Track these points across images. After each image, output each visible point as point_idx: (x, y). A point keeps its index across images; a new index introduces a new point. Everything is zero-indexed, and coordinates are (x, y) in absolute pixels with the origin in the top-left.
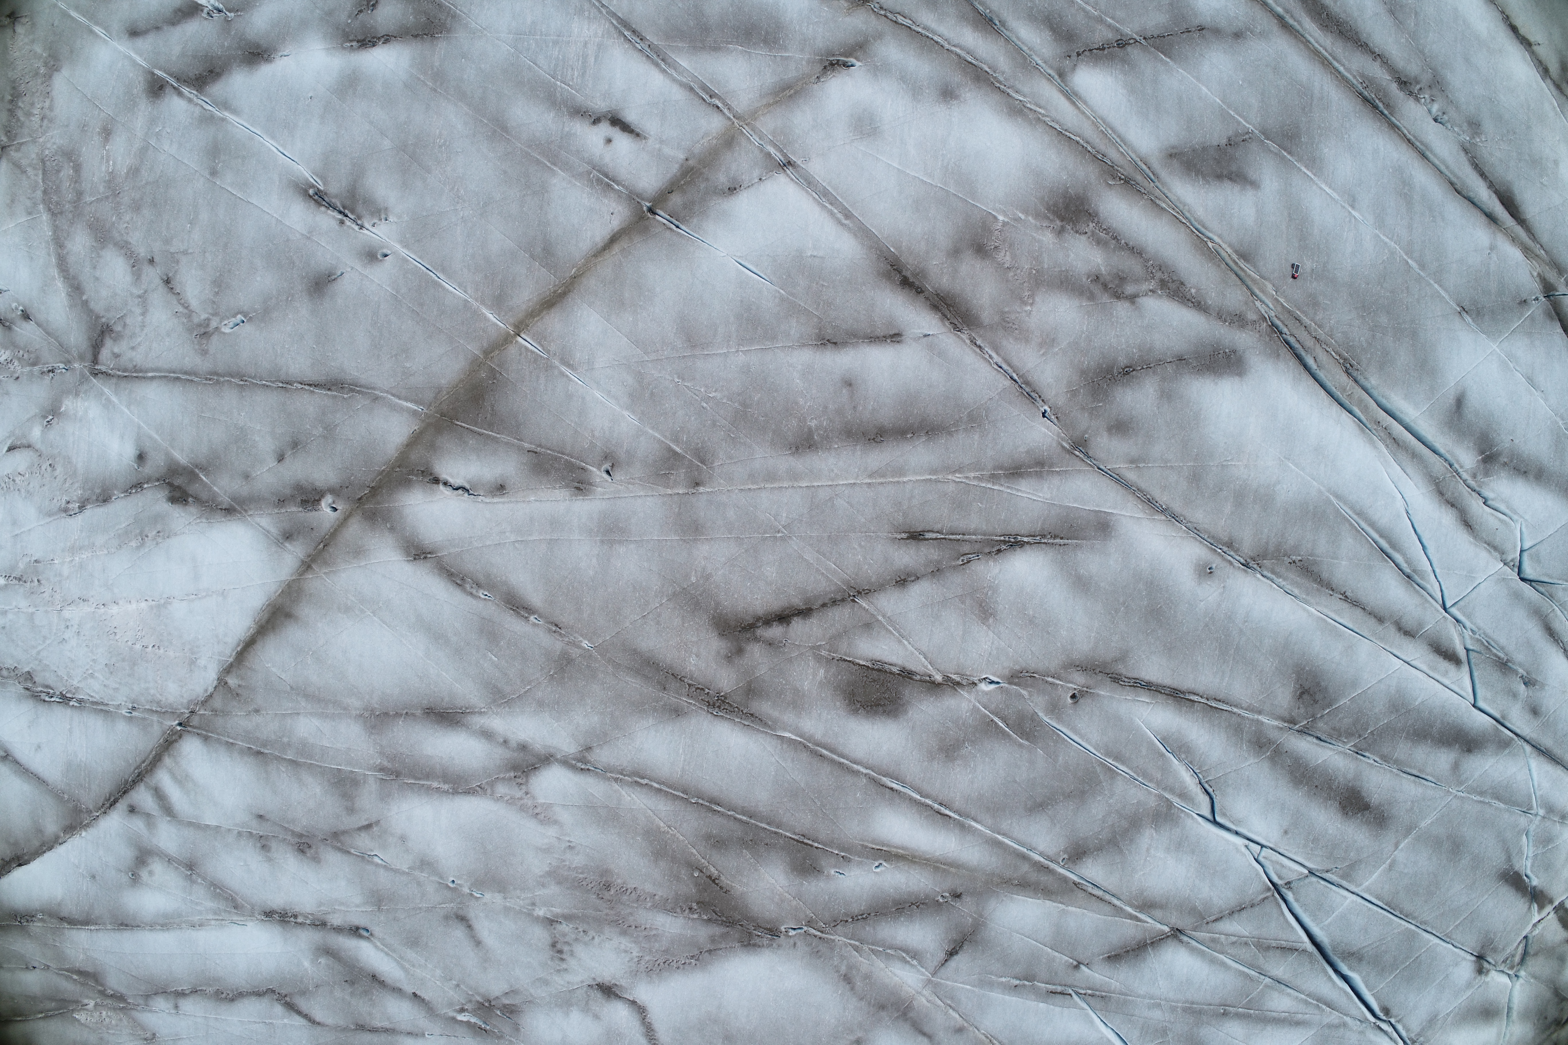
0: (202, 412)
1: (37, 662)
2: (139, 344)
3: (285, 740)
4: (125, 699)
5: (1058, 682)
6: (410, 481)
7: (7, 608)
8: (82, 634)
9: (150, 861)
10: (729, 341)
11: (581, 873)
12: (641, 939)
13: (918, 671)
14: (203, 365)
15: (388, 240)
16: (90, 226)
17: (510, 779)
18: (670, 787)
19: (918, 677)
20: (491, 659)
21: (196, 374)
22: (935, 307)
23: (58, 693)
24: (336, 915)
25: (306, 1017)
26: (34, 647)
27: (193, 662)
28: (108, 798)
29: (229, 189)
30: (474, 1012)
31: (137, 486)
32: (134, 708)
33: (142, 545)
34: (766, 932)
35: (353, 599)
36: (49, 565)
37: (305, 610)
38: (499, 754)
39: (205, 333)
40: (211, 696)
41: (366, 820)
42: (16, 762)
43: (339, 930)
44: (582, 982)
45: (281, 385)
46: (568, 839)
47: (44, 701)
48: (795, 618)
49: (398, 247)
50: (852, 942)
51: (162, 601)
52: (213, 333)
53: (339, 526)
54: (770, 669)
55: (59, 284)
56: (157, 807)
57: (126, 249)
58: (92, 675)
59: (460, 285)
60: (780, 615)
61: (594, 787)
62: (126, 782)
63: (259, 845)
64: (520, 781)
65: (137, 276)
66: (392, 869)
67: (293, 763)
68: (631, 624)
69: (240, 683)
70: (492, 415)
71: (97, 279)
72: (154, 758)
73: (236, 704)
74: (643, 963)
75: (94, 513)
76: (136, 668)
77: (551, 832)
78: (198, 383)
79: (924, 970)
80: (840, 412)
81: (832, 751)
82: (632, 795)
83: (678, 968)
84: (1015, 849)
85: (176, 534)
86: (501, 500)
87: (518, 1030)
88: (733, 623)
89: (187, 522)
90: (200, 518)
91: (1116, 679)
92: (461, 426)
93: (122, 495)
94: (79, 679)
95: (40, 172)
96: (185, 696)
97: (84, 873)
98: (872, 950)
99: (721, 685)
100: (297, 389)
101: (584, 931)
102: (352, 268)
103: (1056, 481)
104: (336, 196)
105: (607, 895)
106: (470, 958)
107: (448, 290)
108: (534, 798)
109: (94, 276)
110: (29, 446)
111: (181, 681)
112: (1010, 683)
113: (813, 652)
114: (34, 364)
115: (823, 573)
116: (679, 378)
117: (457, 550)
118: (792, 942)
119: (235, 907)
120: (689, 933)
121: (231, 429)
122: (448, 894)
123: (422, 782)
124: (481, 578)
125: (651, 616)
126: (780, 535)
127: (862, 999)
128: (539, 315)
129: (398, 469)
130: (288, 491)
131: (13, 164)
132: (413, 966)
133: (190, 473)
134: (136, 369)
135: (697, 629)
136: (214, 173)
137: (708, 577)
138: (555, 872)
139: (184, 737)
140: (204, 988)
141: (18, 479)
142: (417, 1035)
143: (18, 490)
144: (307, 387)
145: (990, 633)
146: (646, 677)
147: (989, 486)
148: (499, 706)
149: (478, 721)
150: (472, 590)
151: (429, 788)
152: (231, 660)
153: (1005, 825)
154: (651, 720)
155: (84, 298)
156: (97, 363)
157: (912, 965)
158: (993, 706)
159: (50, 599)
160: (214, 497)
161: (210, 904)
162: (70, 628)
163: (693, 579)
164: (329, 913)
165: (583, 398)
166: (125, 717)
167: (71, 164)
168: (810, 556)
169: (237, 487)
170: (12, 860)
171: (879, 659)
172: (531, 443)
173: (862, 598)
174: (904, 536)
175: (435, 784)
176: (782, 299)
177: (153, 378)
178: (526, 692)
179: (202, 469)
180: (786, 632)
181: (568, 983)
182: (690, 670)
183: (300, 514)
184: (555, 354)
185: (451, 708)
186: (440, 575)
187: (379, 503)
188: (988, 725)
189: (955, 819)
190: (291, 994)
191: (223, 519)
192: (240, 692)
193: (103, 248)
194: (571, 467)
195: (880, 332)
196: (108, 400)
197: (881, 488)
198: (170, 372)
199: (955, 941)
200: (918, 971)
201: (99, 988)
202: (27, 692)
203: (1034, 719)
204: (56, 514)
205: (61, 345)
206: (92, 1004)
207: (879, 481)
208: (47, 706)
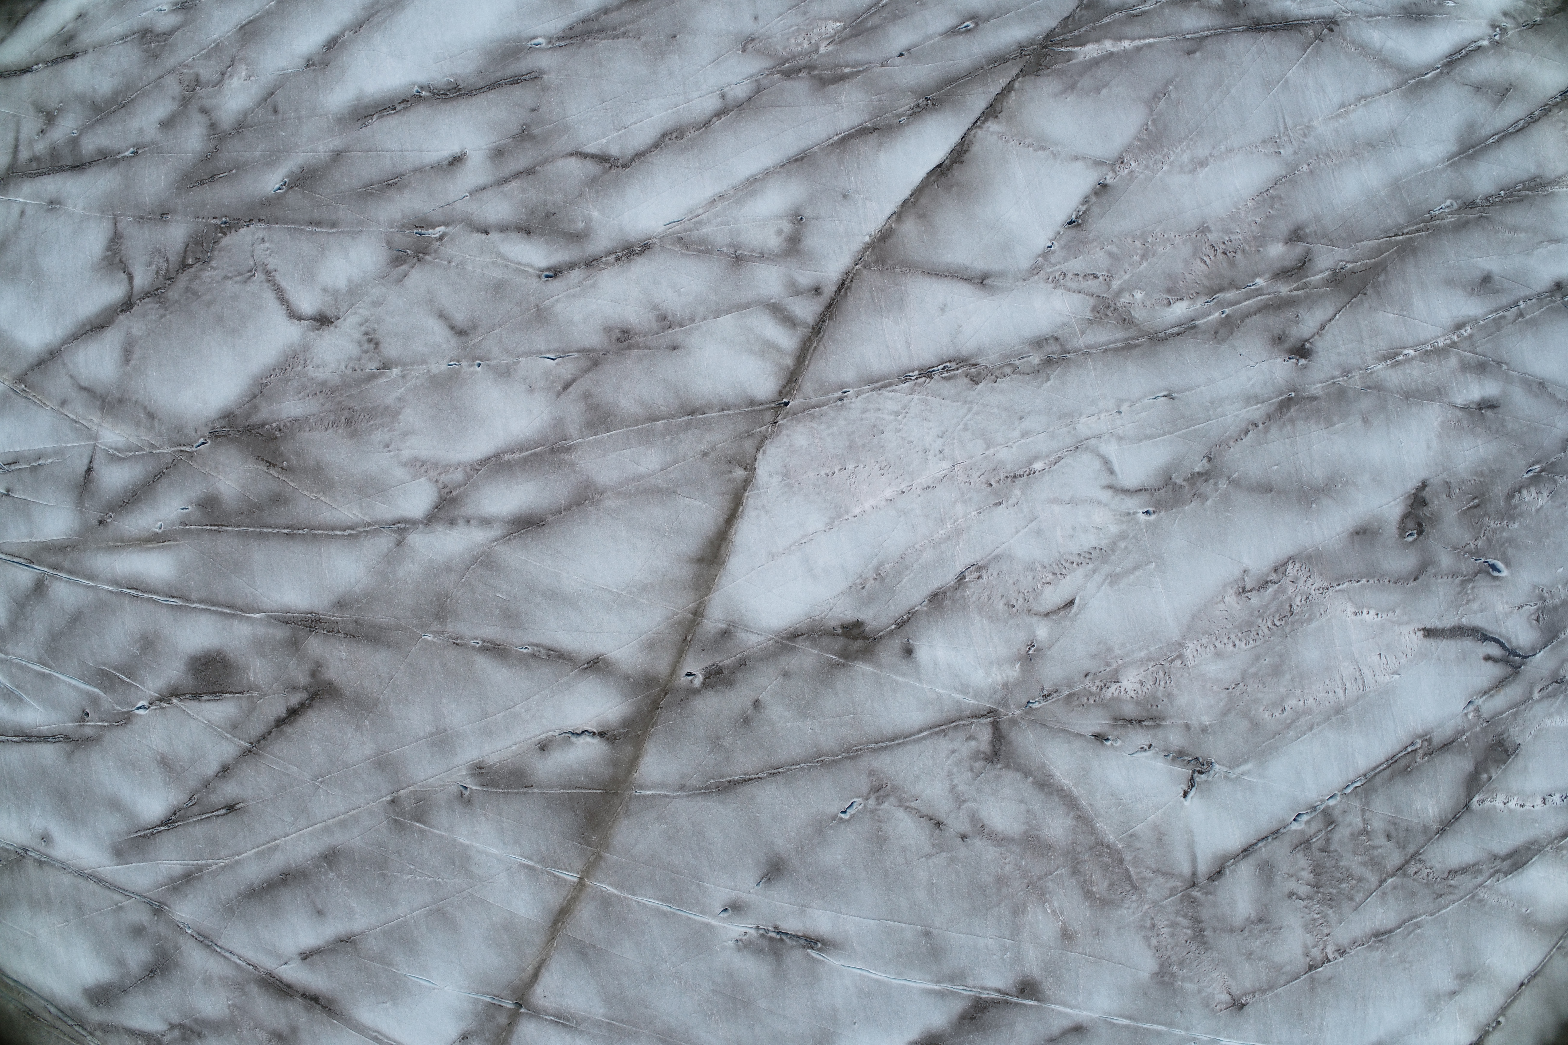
0: (853, 718)
1: (969, 399)
2: (948, 758)
3: (668, 439)
4: (853, 405)
5: (100, 724)
6: (625, 727)
7: (1022, 441)
8: (920, 452)
9: (784, 245)
10: (415, 922)
11: (372, 425)
12: (309, 384)
13: (189, 701)
14: (867, 762)
15: (726, 925)
16: (1049, 847)
17: (454, 488)
18: (327, 536)
19: (188, 696)
20: (502, 593)
21: (874, 750)
22: (289, 986)
23: (935, 377)
24: (577, 280)
25: (585, 156)
26: (977, 413)
27: (786, 475)
28: (848, 290)
29: (903, 925)
30: (430, 240)
31: (902, 623)
32: (841, 399)
33: (877, 569)
34: (220, 434)
35: (642, 601)
36: (982, 506)
37: (686, 572)
38: (470, 508)
39: (878, 791)
40: (758, 449)
41: (570, 392)
42: (968, 280)
43: (572, 266)
44: (345, 319)
45: (780, 770)
46: (392, 453)
47: (950, 361)
48: (285, 715)
49: (714, 922)
50: (158, 451)
51: (836, 523)
52: (869, 793)
53: (678, 662)
54: (287, 667)
55: (1066, 782)
56: (788, 307)
57: (998, 839)
58: (897, 414)
59: (645, 905)
60: (296, 714)
61: (384, 511)
62: (831, 318)
63: (670, 318)
64: (446, 490)
65: (974, 818)
66: (534, 354)
67: (654, 419)
68: (399, 669)
69: (730, 475)
70: (574, 807)
71: (1021, 802)
72: (805, 357)
73: (729, 452)
74: (302, 362)
75: (945, 578)
76: (847, 444)
77: (406, 454)
78: (868, 743)
79: (103, 447)
80: (317, 890)
81: (222, 614)
82: (351, 516)
83: (274, 369)
84: (78, 577)
85: (843, 593)
86: (539, 738)
87: (388, 243)
88: (326, 696)
89: (834, 609)
90: (822, 619)
91: (67, 738)
92: (596, 789)
93: (916, 608)
94: (912, 404)
95: (1134, 877)
96: (785, 437)
97: (857, 196)
98: (142, 450)
99: (317, 640)
100: (763, 772)
101: (355, 370)
102: (749, 892)
103: (161, 879)
104: (792, 948)
105: (346, 413)
106: (446, 297)
107: (654, 899)
108: (430, 480)
109: (1026, 803)
110: (1047, 615)
111: (793, 451)
112: (129, 712)
113: (262, 691)
114: (1070, 696)
115: (279, 758)
116: (439, 882)
117: (562, 681)
118: (199, 433)
119: (681, 238)
120: (275, 407)
121: (817, 713)
122: (480, 353)
123: (529, 452)
124: (533, 663)
125: (387, 681)
126: (320, 780)
127: (136, 401)
128: (569, 900)
129: (639, 733)
130: (739, 676)
131: (1173, 874)
132: (493, 263)
133: (848, 656)
134: (944, 733)
135: (349, 681)
136: (927, 934)
137: (358, 728)
138: (394, 417)
139: (776, 394)
140: (697, 133)
141: (1050, 577)
142: (476, 191)
143: (1045, 567)
144: (753, 776)
145: (156, 749)
146: (373, 626)
147: (200, 862)
148: (483, 553)
149: (496, 532)
150: (538, 649)
151: (521, 450)
152: (746, 494)
153: (91, 594)
154: (357, 590)
155: (1031, 779)
156: (992, 723)
157: (111, 448)
158: (133, 690)
159: (970, 473)
160: (815, 642)
161: (707, 230)
162: (937, 453)
163: (367, 722)
164: (584, 280)
165: (504, 844)
166: (849, 387)
167: (1098, 896)
168: (294, 769)
169: (793, 662)
170: (950, 168)
171: (218, 702)
172: (533, 793)
173: (247, 747)
174: (238, 806)
175: (516, 456)
176: (391, 964)
177: (921, 731)
178: (464, 574)
179: (837, 665)
180: (287, 702)
181: (356, 313)
182: (342, 645)
183: (719, 659)
184: (542, 873)
185: (523, 534)
186: (570, 653)
187: (647, 696)
188: (130, 673)
189: (124, 588)
190: (605, 172)
191: (797, 626)
192: (728, 466)
193: (1025, 833)
194: (494, 784)
195: (316, 957)
196: (965, 693)
197: (267, 839)
198: (903, 743)
199: (90, 482)
200: (106, 446)
201: (816, 72)
202: (974, 362)
203: (104, 689)
204: (990, 561)
205: (1043, 725)
206: (822, 50)
207: (269, 845)
208: (945, 358)
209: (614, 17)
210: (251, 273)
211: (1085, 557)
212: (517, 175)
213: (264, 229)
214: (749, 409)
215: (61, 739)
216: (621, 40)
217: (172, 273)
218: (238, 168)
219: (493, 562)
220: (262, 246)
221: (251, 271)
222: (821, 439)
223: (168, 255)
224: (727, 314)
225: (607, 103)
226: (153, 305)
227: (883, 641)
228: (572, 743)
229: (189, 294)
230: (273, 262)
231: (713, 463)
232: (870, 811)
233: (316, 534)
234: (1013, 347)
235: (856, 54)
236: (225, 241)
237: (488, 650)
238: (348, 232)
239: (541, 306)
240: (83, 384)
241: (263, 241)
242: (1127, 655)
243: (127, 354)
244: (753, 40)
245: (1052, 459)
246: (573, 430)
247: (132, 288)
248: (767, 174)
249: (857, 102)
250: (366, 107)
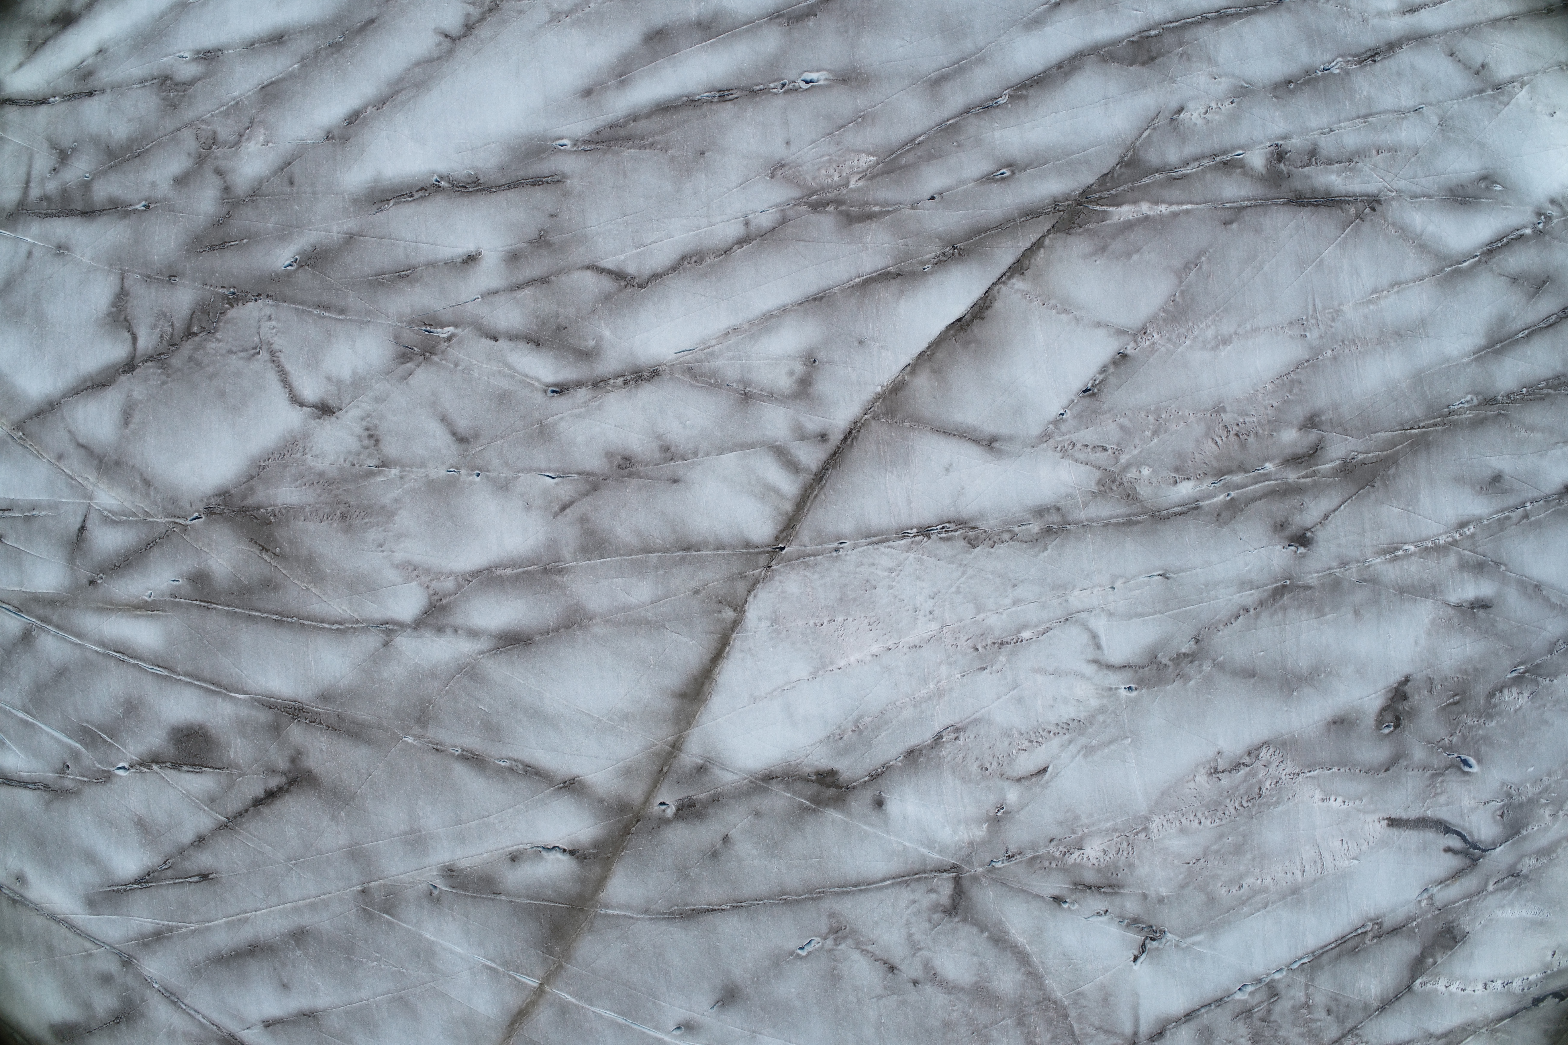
0: (819, 862)
1: (964, 562)
2: (908, 907)
3: (661, 572)
4: (848, 558)
5: (80, 778)
6: (595, 848)
7: (1013, 609)
8: (910, 611)
9: (795, 387)
10: (377, 1006)
11: (367, 523)
12: (307, 473)
13: (169, 770)
14: (829, 904)
15: (677, 1042)
16: (997, 999)
17: (445, 596)
18: (315, 627)
19: (168, 764)
20: (484, 706)
21: (836, 894)
23: (933, 537)
24: (582, 400)
25: (601, 270)
26: (971, 578)
27: (775, 621)
28: (855, 440)
30: (438, 340)
31: (875, 776)
33: (856, 722)
34: (215, 511)
35: (622, 728)
36: (966, 669)
37: (667, 705)
38: (458, 618)
39: (837, 932)
40: (749, 592)
41: (567, 514)
42: (976, 441)
43: (579, 384)
44: (347, 412)
45: (743, 904)
46: (385, 554)
47: (949, 522)
48: (263, 797)
49: (666, 1038)
50: (152, 520)
51: (820, 673)
52: (828, 933)
53: (653, 791)
54: (267, 751)
55: (1021, 940)
56: (793, 451)
57: (949, 987)
58: (891, 571)
59: (601, 1016)
60: (273, 797)
61: (373, 610)
62: (834, 467)
63: (673, 450)
64: (436, 597)
65: (927, 966)
66: (534, 471)
67: (648, 551)
68: (378, 767)
69: (720, 615)
70: (539, 918)
71: (975, 954)
72: (805, 504)
73: (720, 592)
74: (301, 449)
75: (923, 736)
76: (838, 596)
77: (399, 556)
78: (831, 887)
79: (97, 508)
80: (284, 964)
81: (207, 690)
82: (341, 611)
83: (273, 453)
84: (66, 634)
85: (820, 742)
86: (510, 849)
87: (396, 337)
88: (304, 783)
89: (811, 756)
90: (798, 764)
91: (46, 787)
92: (562, 904)
93: (891, 763)
94: (907, 562)
95: (1077, 1033)
96: (778, 583)
97: (873, 343)
98: (137, 516)
99: (298, 728)
100: (726, 904)
101: (354, 465)
102: (703, 1014)
103: (132, 934)
105: (342, 507)
106: (449, 402)
107: (611, 1012)
108: (421, 585)
109: (979, 956)
110: (1019, 780)
111: (785, 598)
112: (109, 771)
113: (242, 770)
114: (1034, 859)
115: (255, 836)
116: (403, 972)
117: (537, 797)
118: (194, 507)
119: (691, 369)
120: (271, 491)
121: (784, 854)
122: (480, 463)
123: (522, 569)
124: (509, 776)
125: (365, 776)
126: (293, 862)
127: (133, 466)
128: (528, 1004)
129: (609, 855)
130: (711, 810)
131: (1115, 1033)
132: (500, 372)
133: (819, 802)
134: (907, 884)
135: (328, 772)
137: (334, 818)
138: (389, 517)
139: (772, 539)
140: (716, 259)
141: (1026, 744)
142: (489, 294)
143: (1022, 734)
144: (716, 907)
145: (133, 810)
146: (355, 722)
147: (170, 923)
148: (468, 664)
149: (483, 644)
150: (516, 764)
151: (514, 566)
152: (734, 636)
153: (78, 652)
154: (342, 685)
156: (955, 878)
157: (105, 510)
158: (114, 751)
159: (957, 636)
160: (788, 786)
161: (718, 363)
162: (928, 613)
163: (343, 814)
164: (590, 400)
165: (469, 945)
166: (846, 538)
168: (268, 849)
169: (765, 803)
170: (970, 323)
171: (198, 774)
172: (501, 900)
173: (223, 822)
174: (211, 876)
175: (509, 571)
177: (884, 880)
178: (448, 683)
179: (808, 809)
180: (265, 784)
181: (358, 406)
182: (323, 736)
183: (693, 793)
184: (503, 975)
185: (509, 650)
186: (547, 771)
187: (619, 821)
188: (112, 734)
189: (111, 650)
190: (620, 291)
191: (773, 768)
192: (719, 606)
193: (975, 983)
194: (463, 886)
195: (279, 1026)
196: (931, 848)
197: (238, 911)
198: (866, 889)
199: (83, 541)
200: (100, 506)
201: (843, 208)
202: (972, 525)
203: (86, 746)
204: (968, 724)
205: (1004, 884)
206: (853, 184)
207: (240, 916)
208: (945, 519)
209: (643, 125)
210: (256, 350)
211: (1063, 728)
212: (531, 282)
213: (272, 306)
214: (744, 551)
215: (40, 787)
216: (648, 151)
217: (177, 339)
218: (249, 238)
219: (477, 674)
220: (269, 323)
221: (255, 348)
222: (813, 588)
223: (174, 319)
224: (731, 452)
225: (628, 217)
226: (155, 370)
227: (856, 791)
228: (542, 858)
229: (192, 364)
230: (278, 343)
231: (704, 601)
232: (827, 951)
233: (304, 624)
234: (1014, 514)
235: (886, 192)
236: (232, 313)
237: (467, 759)
238: (356, 321)
239: (545, 423)
240: (80, 441)
241: (270, 318)
242: (1093, 824)
243: (127, 416)
244: (783, 166)
245: (1040, 629)
246: (567, 552)
247: (135, 349)
248: (784, 310)
249: (883, 244)
250: (383, 191)
